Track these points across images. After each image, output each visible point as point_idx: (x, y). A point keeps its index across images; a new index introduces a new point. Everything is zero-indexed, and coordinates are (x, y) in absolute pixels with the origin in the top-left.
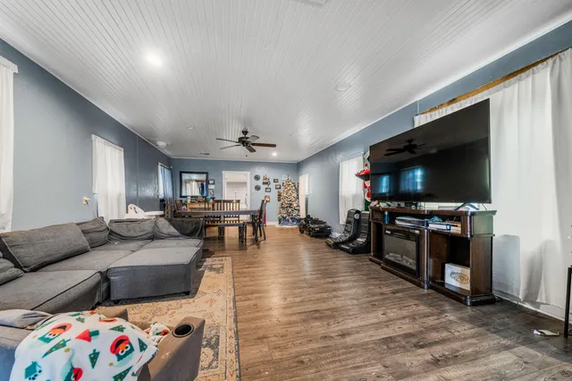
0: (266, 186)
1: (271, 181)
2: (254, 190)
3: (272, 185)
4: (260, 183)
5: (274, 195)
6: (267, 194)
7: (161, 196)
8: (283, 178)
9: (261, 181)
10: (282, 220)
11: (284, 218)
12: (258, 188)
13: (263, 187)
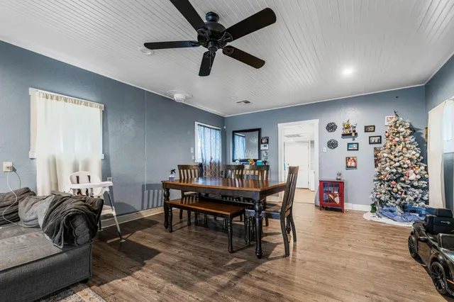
0: (350, 140)
1: (360, 130)
2: (325, 148)
3: (362, 138)
4: (336, 135)
5: (365, 154)
6: (351, 154)
7: (199, 160)
8: (384, 120)
9: (340, 131)
10: (378, 206)
11: (382, 203)
12: (332, 145)
13: (342, 143)
